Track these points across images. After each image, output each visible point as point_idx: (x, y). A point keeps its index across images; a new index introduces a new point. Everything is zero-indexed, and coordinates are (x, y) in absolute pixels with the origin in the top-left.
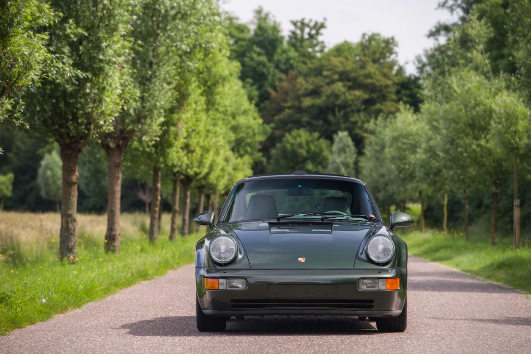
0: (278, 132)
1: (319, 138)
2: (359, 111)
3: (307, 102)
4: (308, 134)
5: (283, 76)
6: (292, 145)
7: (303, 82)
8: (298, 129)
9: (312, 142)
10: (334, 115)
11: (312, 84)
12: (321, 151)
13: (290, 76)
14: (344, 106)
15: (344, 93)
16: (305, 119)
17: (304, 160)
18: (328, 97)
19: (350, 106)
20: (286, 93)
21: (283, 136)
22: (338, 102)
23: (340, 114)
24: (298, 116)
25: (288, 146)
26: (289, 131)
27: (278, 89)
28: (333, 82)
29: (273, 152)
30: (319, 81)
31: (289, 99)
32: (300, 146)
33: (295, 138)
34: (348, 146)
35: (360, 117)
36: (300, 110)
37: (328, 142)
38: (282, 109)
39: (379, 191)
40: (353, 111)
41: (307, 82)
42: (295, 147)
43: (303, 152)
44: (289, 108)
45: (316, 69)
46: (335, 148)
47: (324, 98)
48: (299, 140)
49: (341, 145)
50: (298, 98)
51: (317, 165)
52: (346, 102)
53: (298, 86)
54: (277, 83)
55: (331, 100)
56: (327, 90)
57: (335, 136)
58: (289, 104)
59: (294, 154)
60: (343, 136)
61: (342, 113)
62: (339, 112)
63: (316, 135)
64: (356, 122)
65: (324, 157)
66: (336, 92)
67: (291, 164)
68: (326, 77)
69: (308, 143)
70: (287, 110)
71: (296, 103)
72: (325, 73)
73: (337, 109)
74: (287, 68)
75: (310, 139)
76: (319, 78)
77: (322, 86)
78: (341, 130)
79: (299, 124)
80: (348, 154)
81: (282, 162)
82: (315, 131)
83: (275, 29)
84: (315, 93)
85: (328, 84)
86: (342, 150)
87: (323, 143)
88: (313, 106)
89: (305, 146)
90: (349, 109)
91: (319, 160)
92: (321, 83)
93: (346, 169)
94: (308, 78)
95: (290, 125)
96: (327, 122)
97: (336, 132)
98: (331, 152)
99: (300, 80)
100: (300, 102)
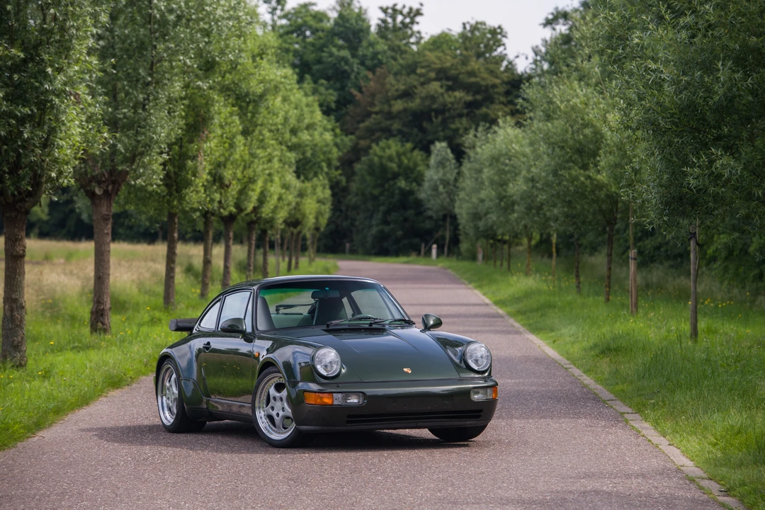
0: (363, 143)
1: (413, 149)
2: (460, 116)
3: (398, 106)
4: (399, 144)
5: (370, 75)
6: (381, 157)
7: (393, 82)
8: (387, 139)
9: (404, 154)
10: (431, 121)
11: (405, 84)
12: (416, 165)
13: (378, 73)
14: (442, 111)
15: (442, 94)
16: (396, 126)
17: (395, 176)
18: (423, 99)
19: (449, 110)
20: (373, 95)
21: (370, 147)
22: (435, 106)
23: (437, 120)
24: (388, 123)
25: (376, 159)
26: (377, 141)
27: (364, 89)
28: (429, 81)
29: (357, 166)
30: (413, 80)
31: (376, 102)
32: (390, 159)
33: (383, 149)
34: (448, 160)
35: (461, 123)
36: (390, 116)
37: (425, 155)
38: (369, 115)
39: (480, 219)
40: (453, 118)
41: (398, 81)
42: (384, 161)
43: (394, 166)
44: (376, 113)
45: (408, 66)
46: (433, 161)
47: (418, 101)
48: (388, 152)
49: (439, 158)
50: (387, 101)
51: (411, 182)
52: (445, 105)
53: (388, 86)
54: (362, 83)
55: (427, 103)
56: (422, 91)
57: (432, 148)
58: (376, 109)
59: (384, 169)
60: (440, 147)
61: (440, 118)
62: (436, 118)
63: (409, 145)
64: (458, 129)
65: (419, 171)
66: (432, 93)
67: (379, 182)
68: (421, 75)
69: (399, 155)
70: (374, 116)
71: (386, 108)
72: (419, 71)
73: (433, 114)
74: (373, 64)
75: (401, 150)
76: (413, 76)
77: (415, 87)
78: (439, 140)
79: (388, 133)
80: (448, 168)
81: (368, 178)
82: (407, 141)
83: (361, 16)
84: (407, 94)
85: (423, 84)
86: (441, 164)
87: (418, 155)
88: (405, 110)
89: (396, 160)
90: (447, 114)
91: (413, 176)
92: (416, 83)
93: (444, 187)
94: (399, 77)
95: (378, 134)
96: (423, 130)
97: (432, 142)
98: (428, 166)
99: (391, 79)
100: (390, 106)
